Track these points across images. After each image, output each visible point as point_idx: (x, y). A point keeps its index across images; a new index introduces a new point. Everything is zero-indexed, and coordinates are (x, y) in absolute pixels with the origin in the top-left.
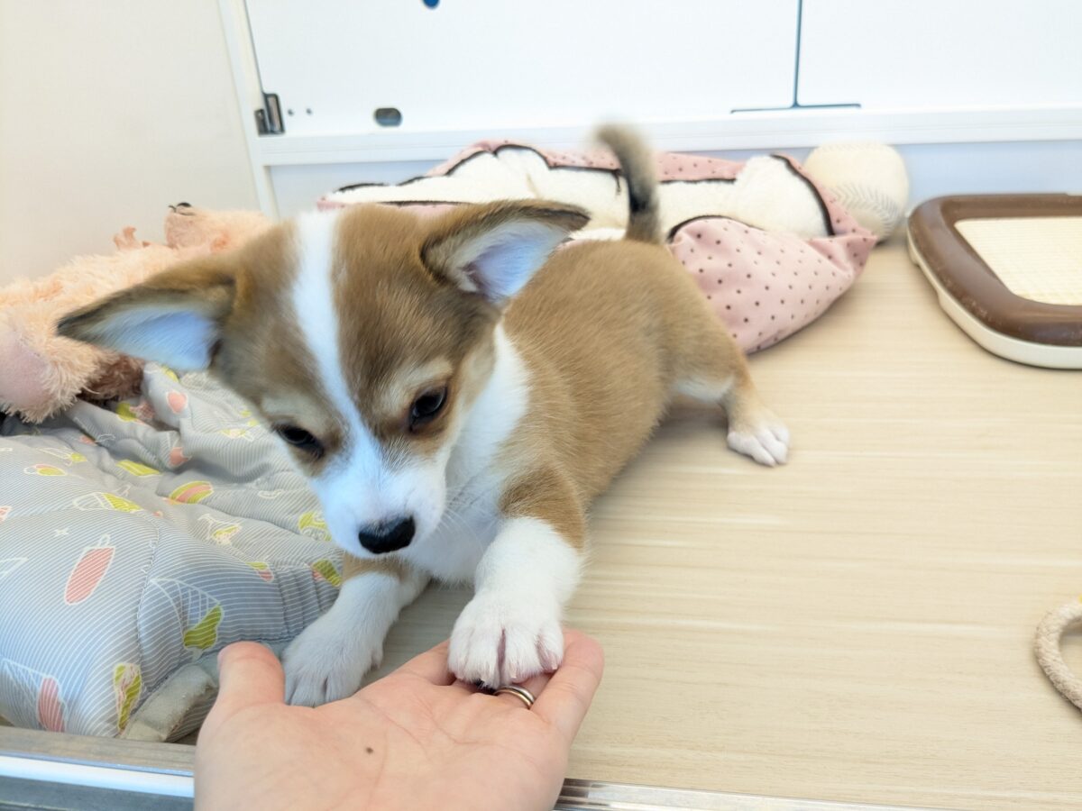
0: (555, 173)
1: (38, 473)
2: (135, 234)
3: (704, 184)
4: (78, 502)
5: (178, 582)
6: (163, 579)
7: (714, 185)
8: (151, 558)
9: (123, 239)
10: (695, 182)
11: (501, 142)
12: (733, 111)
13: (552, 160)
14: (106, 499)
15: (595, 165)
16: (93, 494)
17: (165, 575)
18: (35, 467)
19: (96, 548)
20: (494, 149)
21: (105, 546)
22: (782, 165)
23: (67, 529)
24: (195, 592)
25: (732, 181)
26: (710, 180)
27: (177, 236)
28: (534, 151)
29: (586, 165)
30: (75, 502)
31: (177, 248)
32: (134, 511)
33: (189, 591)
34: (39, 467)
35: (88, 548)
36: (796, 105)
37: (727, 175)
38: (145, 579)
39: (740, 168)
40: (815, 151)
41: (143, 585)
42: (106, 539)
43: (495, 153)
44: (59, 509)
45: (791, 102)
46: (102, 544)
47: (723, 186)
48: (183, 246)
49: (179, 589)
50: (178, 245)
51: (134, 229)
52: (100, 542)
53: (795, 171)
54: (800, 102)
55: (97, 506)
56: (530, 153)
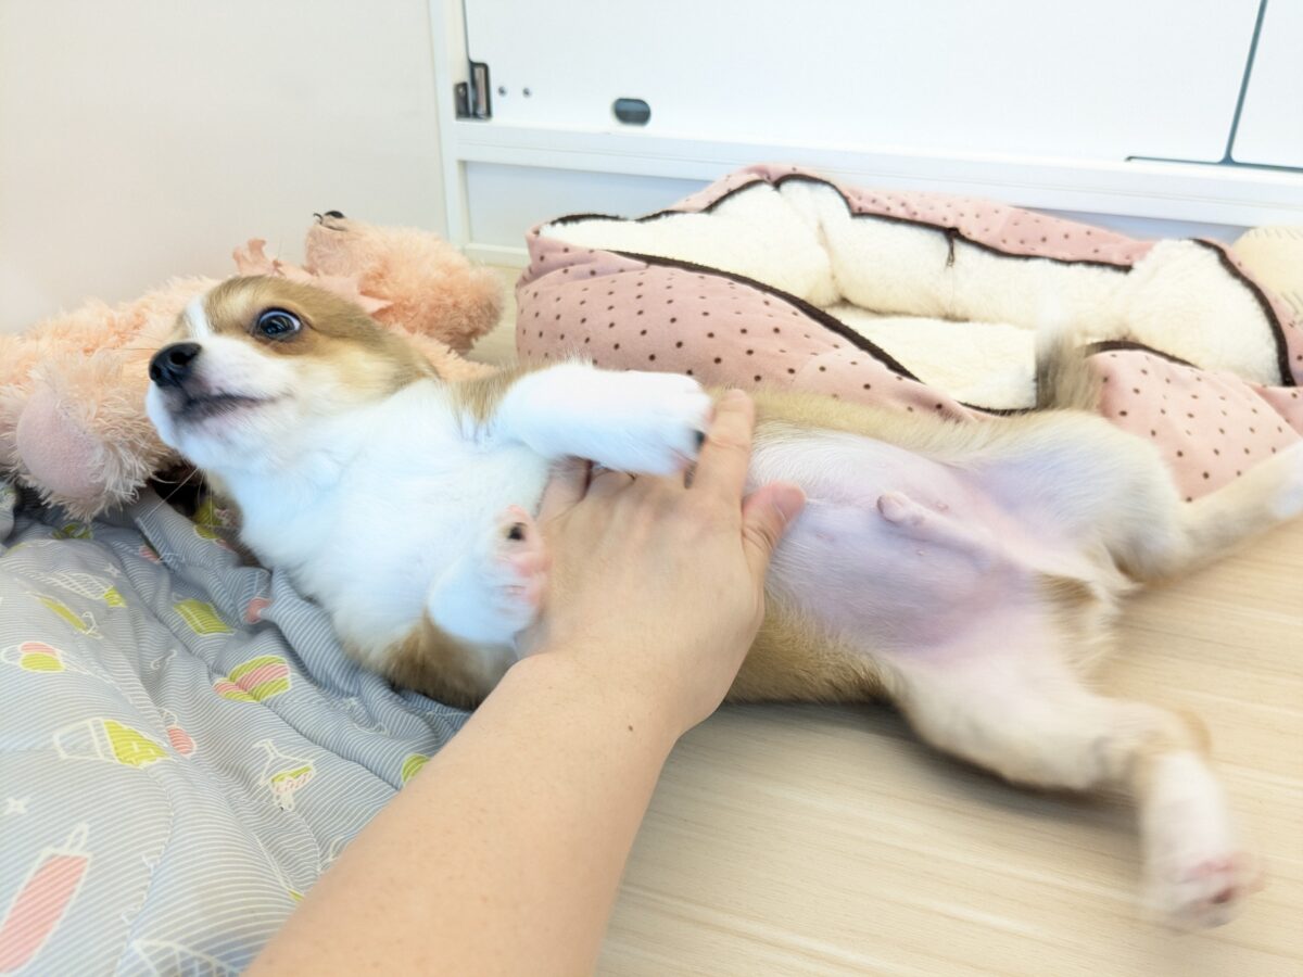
0: (859, 222)
1: (19, 663)
2: (264, 248)
3: (1080, 268)
4: (61, 738)
5: (178, 948)
6: (154, 942)
7: (1095, 271)
8: (144, 888)
9: (247, 254)
10: (1069, 263)
11: (787, 169)
12: (1130, 158)
13: (856, 203)
14: (108, 736)
15: (919, 218)
16: (89, 722)
17: (158, 934)
18: (19, 647)
19: (63, 851)
20: (774, 177)
21: (76, 852)
22: (1213, 257)
23: (26, 800)
24: (208, 965)
25: (1127, 269)
26: (1089, 263)
27: (320, 257)
28: (834, 187)
29: (908, 217)
30: (56, 738)
31: (318, 275)
32: (145, 763)
33: (196, 965)
34: (26, 648)
35: (48, 851)
36: (1228, 161)
37: (1117, 259)
38: (124, 938)
39: (1143, 251)
40: (1252, 232)
41: (118, 951)
42: (81, 833)
43: (777, 184)
44: (29, 749)
45: (1221, 156)
46: (73, 846)
47: (1109, 274)
48: (326, 273)
49: (179, 961)
50: (320, 271)
51: (263, 243)
52: (71, 838)
53: (1234, 272)
54: (1236, 156)
55: (89, 749)
56: (827, 189)
